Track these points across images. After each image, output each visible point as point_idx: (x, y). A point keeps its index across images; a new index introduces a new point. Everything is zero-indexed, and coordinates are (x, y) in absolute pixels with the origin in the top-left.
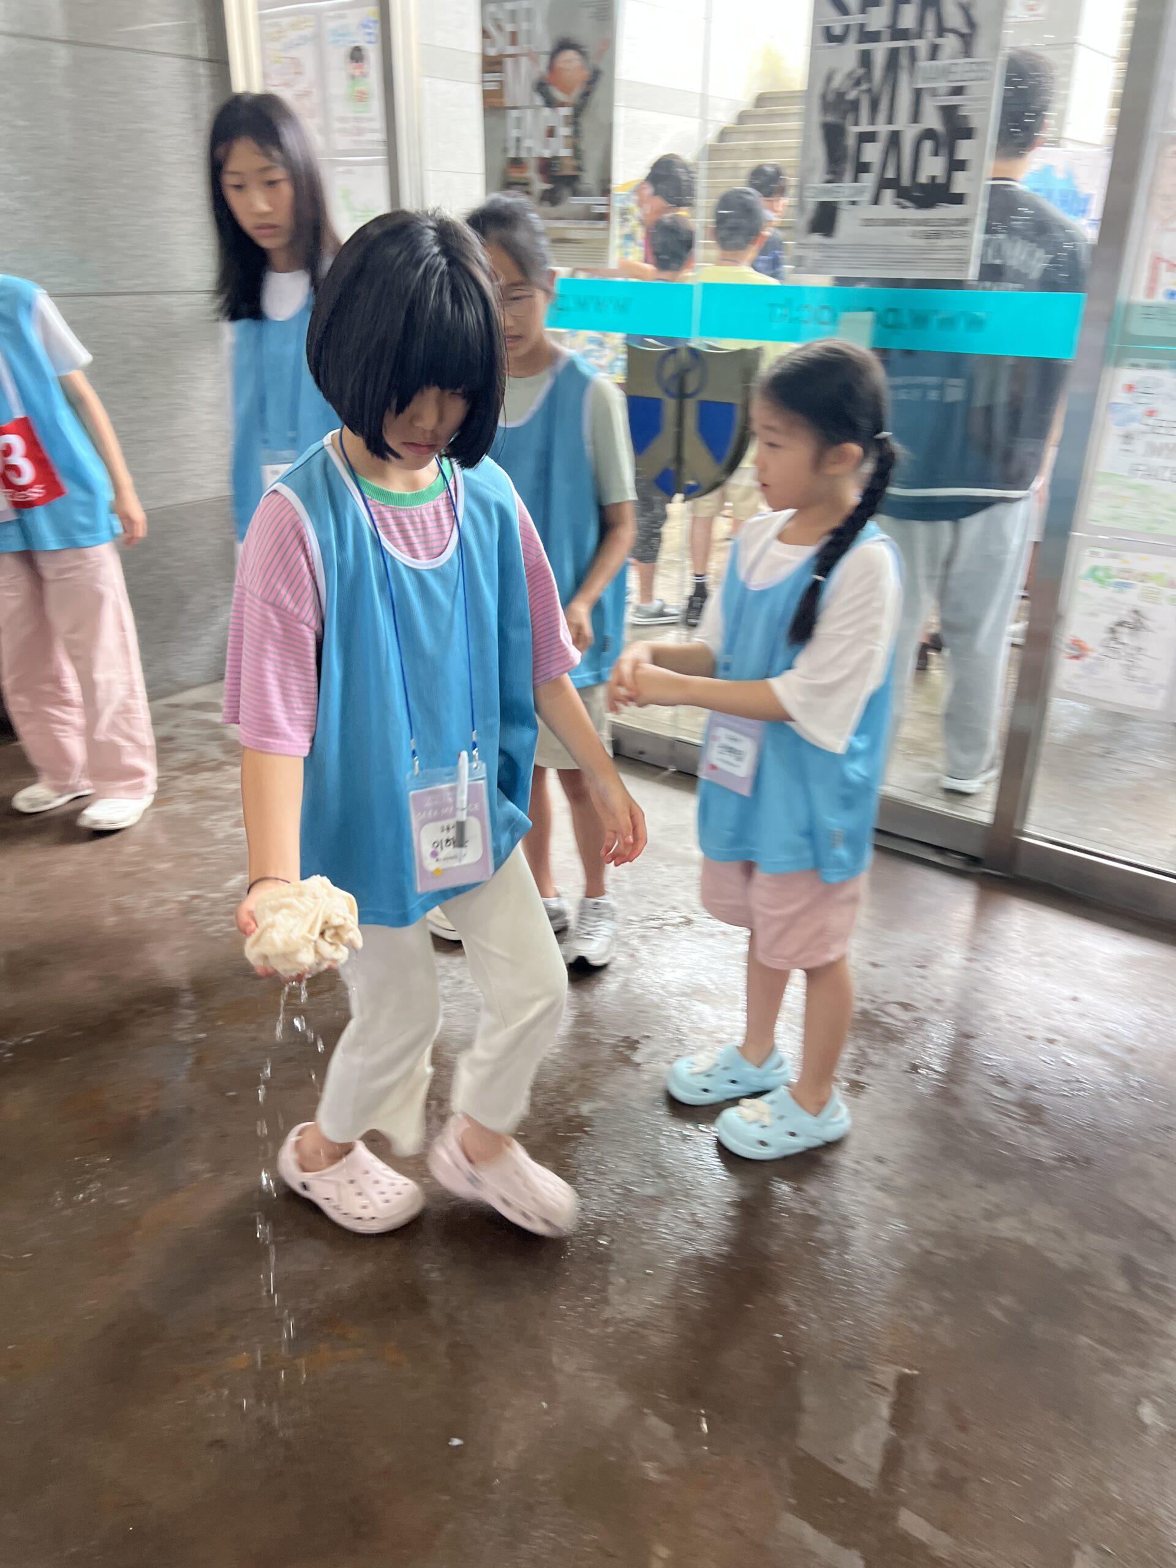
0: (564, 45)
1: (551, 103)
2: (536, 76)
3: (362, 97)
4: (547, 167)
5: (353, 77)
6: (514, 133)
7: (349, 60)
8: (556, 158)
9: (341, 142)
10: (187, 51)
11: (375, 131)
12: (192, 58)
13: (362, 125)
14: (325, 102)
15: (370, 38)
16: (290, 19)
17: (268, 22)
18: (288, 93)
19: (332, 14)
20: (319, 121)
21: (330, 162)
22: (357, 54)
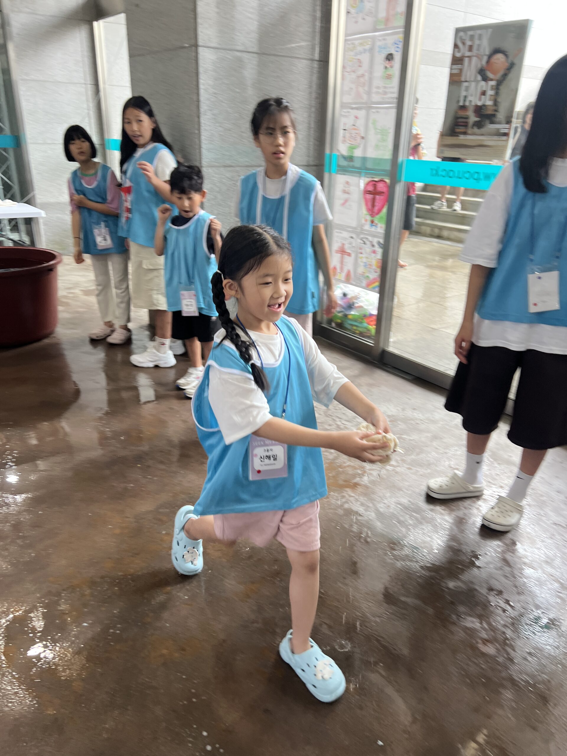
0: (497, 51)
1: (485, 79)
2: (479, 66)
3: (389, 77)
4: (479, 110)
5: (386, 68)
6: (463, 93)
7: (385, 60)
8: (484, 105)
9: (376, 98)
10: (311, 57)
11: (393, 93)
12: (312, 60)
13: (387, 90)
14: (371, 79)
15: (397, 49)
16: (360, 41)
17: (349, 42)
18: (354, 76)
19: (380, 38)
20: (366, 88)
21: (368, 107)
22: (390, 57)
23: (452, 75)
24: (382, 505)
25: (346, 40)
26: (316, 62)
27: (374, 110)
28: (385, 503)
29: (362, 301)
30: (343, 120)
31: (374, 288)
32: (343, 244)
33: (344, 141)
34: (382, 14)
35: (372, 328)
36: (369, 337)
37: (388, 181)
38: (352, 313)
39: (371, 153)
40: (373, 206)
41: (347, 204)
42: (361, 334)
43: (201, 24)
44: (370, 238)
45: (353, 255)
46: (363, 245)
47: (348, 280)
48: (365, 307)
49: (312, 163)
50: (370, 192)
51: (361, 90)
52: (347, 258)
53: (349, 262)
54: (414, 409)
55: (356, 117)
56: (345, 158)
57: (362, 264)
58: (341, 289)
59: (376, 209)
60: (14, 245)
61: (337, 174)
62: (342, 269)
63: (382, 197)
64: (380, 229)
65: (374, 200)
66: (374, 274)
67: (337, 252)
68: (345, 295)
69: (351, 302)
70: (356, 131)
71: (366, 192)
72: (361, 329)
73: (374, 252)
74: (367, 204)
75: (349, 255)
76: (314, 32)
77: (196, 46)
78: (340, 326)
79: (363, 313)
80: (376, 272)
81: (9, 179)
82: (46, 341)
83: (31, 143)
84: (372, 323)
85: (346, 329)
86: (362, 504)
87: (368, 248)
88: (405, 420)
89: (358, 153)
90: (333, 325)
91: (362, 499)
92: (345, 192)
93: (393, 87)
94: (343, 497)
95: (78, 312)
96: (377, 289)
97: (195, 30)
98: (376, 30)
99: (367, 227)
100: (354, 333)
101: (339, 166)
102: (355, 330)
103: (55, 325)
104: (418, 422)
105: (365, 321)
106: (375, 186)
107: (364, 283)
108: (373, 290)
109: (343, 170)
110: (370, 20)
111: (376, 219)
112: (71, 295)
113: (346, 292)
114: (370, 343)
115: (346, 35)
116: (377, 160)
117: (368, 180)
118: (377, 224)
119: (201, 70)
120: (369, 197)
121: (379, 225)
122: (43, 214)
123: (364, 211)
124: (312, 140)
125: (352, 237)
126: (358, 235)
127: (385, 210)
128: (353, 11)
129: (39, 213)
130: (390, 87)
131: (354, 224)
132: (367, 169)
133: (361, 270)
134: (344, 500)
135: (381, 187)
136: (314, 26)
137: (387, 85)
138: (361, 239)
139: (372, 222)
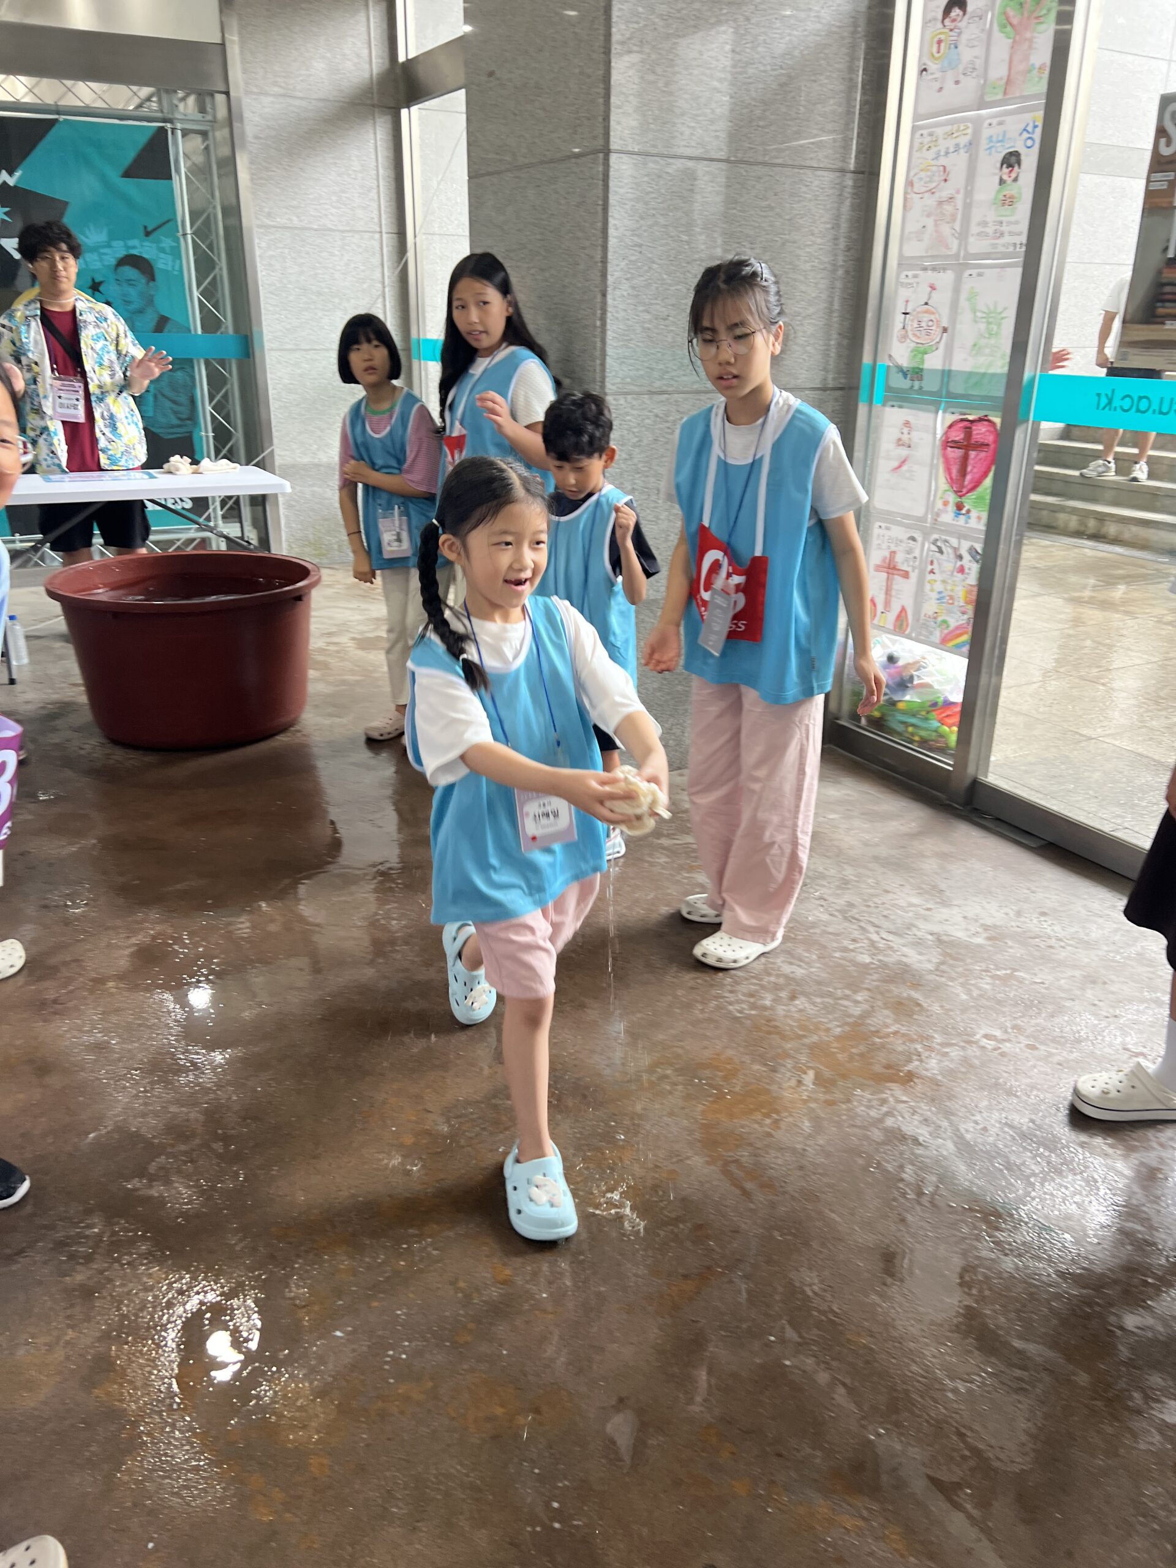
3: (1009, 201)
5: (1002, 182)
7: (1002, 165)
9: (976, 245)
10: (839, 165)
11: (1020, 234)
12: (843, 171)
13: (1005, 228)
14: (968, 207)
15: (1029, 143)
16: (948, 128)
17: (925, 132)
18: (930, 201)
19: (994, 121)
20: (957, 226)
21: (961, 265)
22: (1013, 159)
23: (1149, 194)
24: (970, 1126)
25: (914, 129)
26: (849, 175)
27: (974, 272)
28: (976, 1123)
29: (930, 675)
30: (903, 293)
31: (958, 646)
32: (893, 553)
33: (904, 338)
34: (998, 71)
35: (952, 734)
36: (942, 750)
37: (997, 421)
38: (907, 698)
39: (962, 362)
40: (963, 473)
41: (904, 468)
42: (924, 743)
43: (619, 107)
44: (954, 542)
45: (914, 576)
46: (938, 555)
47: (900, 626)
48: (936, 686)
49: (831, 384)
50: (956, 445)
51: (946, 229)
52: (898, 582)
53: (905, 592)
54: (1043, 914)
55: (933, 288)
56: (904, 373)
57: (935, 595)
58: (884, 646)
59: (968, 477)
60: (229, 548)
61: (884, 405)
62: (887, 604)
63: (983, 455)
64: (977, 521)
65: (965, 460)
66: (960, 618)
67: (878, 568)
68: (891, 659)
69: (906, 675)
70: (932, 317)
71: (947, 443)
72: (923, 733)
73: (962, 570)
74: (948, 470)
75: (906, 575)
76: (849, 112)
77: (607, 152)
78: (878, 724)
79: (931, 698)
80: (964, 613)
81: (227, 418)
82: (282, 739)
83: (272, 350)
84: (949, 721)
85: (891, 731)
86: (926, 1121)
87: (948, 563)
88: (1024, 938)
89: (933, 362)
90: (863, 722)
91: (924, 1108)
92: (900, 443)
93: (1017, 223)
94: (884, 1102)
95: (344, 682)
96: (966, 649)
97: (607, 118)
98: (982, 105)
99: (948, 517)
100: (911, 742)
101: (888, 388)
102: (913, 734)
103: (301, 707)
104: (1053, 942)
105: (934, 715)
106: (968, 432)
107: (937, 637)
108: (956, 650)
109: (898, 397)
110: (970, 84)
111: (968, 502)
112: (332, 648)
113: (896, 654)
114: (946, 763)
115: (917, 117)
116: (976, 378)
117: (951, 418)
118: (968, 511)
119: (613, 199)
120: (955, 454)
121: (974, 514)
122: (287, 487)
123: (942, 482)
124: (835, 336)
125: (913, 539)
126: (926, 535)
127: (988, 482)
128: (932, 66)
129: (281, 486)
130: (1009, 223)
131: (919, 511)
132: (950, 395)
133: (930, 607)
134: (884, 1109)
135: (981, 432)
136: (849, 100)
137: (1004, 219)
138: (935, 542)
139: (959, 507)
